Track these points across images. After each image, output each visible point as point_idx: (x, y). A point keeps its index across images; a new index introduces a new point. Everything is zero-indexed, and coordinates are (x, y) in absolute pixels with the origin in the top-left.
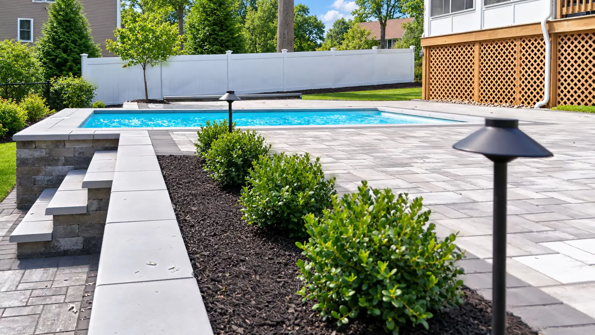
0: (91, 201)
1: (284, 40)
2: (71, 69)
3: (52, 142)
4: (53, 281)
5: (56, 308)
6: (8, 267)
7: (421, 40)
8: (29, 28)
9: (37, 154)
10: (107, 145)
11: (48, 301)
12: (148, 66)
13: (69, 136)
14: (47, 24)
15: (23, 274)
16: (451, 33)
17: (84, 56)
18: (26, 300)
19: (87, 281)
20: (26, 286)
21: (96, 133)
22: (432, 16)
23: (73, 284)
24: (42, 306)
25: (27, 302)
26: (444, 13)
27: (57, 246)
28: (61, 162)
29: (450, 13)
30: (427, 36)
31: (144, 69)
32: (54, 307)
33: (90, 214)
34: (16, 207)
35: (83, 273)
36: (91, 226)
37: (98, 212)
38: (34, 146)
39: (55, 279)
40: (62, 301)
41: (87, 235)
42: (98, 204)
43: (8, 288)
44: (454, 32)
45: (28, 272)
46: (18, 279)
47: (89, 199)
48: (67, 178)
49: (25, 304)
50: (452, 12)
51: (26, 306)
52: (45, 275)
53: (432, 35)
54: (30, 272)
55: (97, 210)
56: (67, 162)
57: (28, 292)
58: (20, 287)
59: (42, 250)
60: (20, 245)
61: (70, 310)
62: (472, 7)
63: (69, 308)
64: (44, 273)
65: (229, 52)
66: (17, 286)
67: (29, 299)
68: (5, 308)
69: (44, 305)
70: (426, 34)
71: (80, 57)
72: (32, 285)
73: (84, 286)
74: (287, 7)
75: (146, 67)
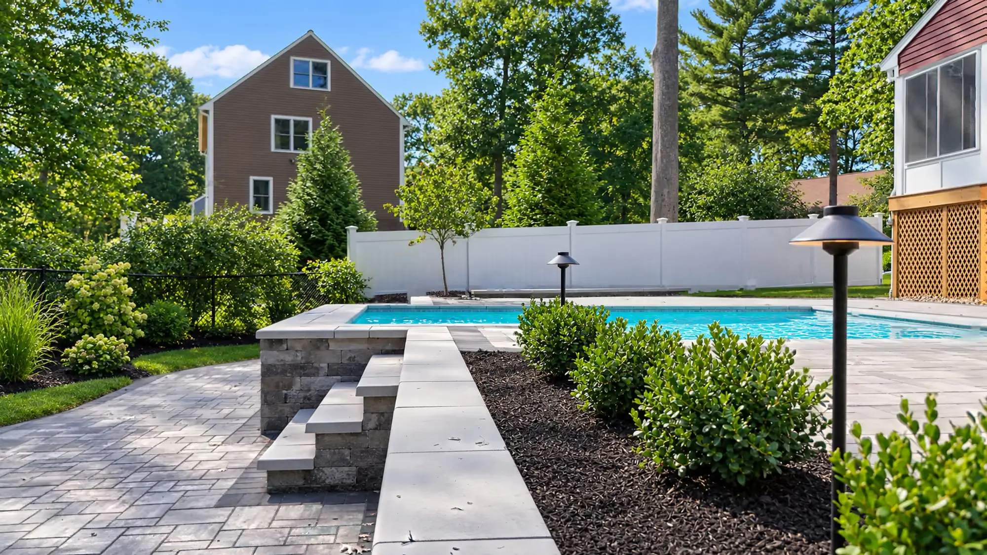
0: (368, 415)
1: (663, 204)
2: (332, 248)
3: (311, 341)
4: (318, 520)
5: (324, 549)
6: (257, 502)
7: (890, 200)
8: (267, 193)
9: (288, 358)
10: (389, 347)
11: (313, 541)
12: (448, 243)
13: (334, 332)
14: (296, 183)
15: (277, 511)
16: (940, 189)
17: (352, 229)
18: (284, 539)
19: (363, 521)
20: (281, 523)
21: (373, 329)
22: (907, 161)
23: (345, 523)
24: (305, 547)
25: (285, 541)
26: (928, 157)
27: (320, 478)
28: (322, 373)
29: (938, 157)
30: (899, 194)
31: (442, 247)
32: (321, 547)
33: (366, 435)
34: (259, 434)
35: (359, 511)
36: (367, 450)
37: (377, 432)
38: (285, 346)
39: (321, 517)
40: (332, 541)
41: (363, 464)
42: (379, 420)
43: (258, 525)
44: (944, 188)
45: (283, 508)
46: (272, 515)
47: (365, 412)
48: (331, 391)
49: (282, 543)
50: (940, 154)
51: (284, 545)
52: (308, 513)
53: (908, 193)
54: (286, 509)
55: (376, 429)
56: (332, 371)
57: (287, 530)
58: (275, 524)
59: (301, 483)
60: (270, 474)
61: (343, 551)
62: (975, 146)
63: (342, 549)
64: (304, 510)
65: (572, 223)
66: (270, 524)
67: (287, 538)
68: (257, 547)
69: (308, 545)
70: (898, 190)
71: (345, 231)
72: (290, 523)
73: (360, 527)
74: (667, 153)
75: (445, 245)
